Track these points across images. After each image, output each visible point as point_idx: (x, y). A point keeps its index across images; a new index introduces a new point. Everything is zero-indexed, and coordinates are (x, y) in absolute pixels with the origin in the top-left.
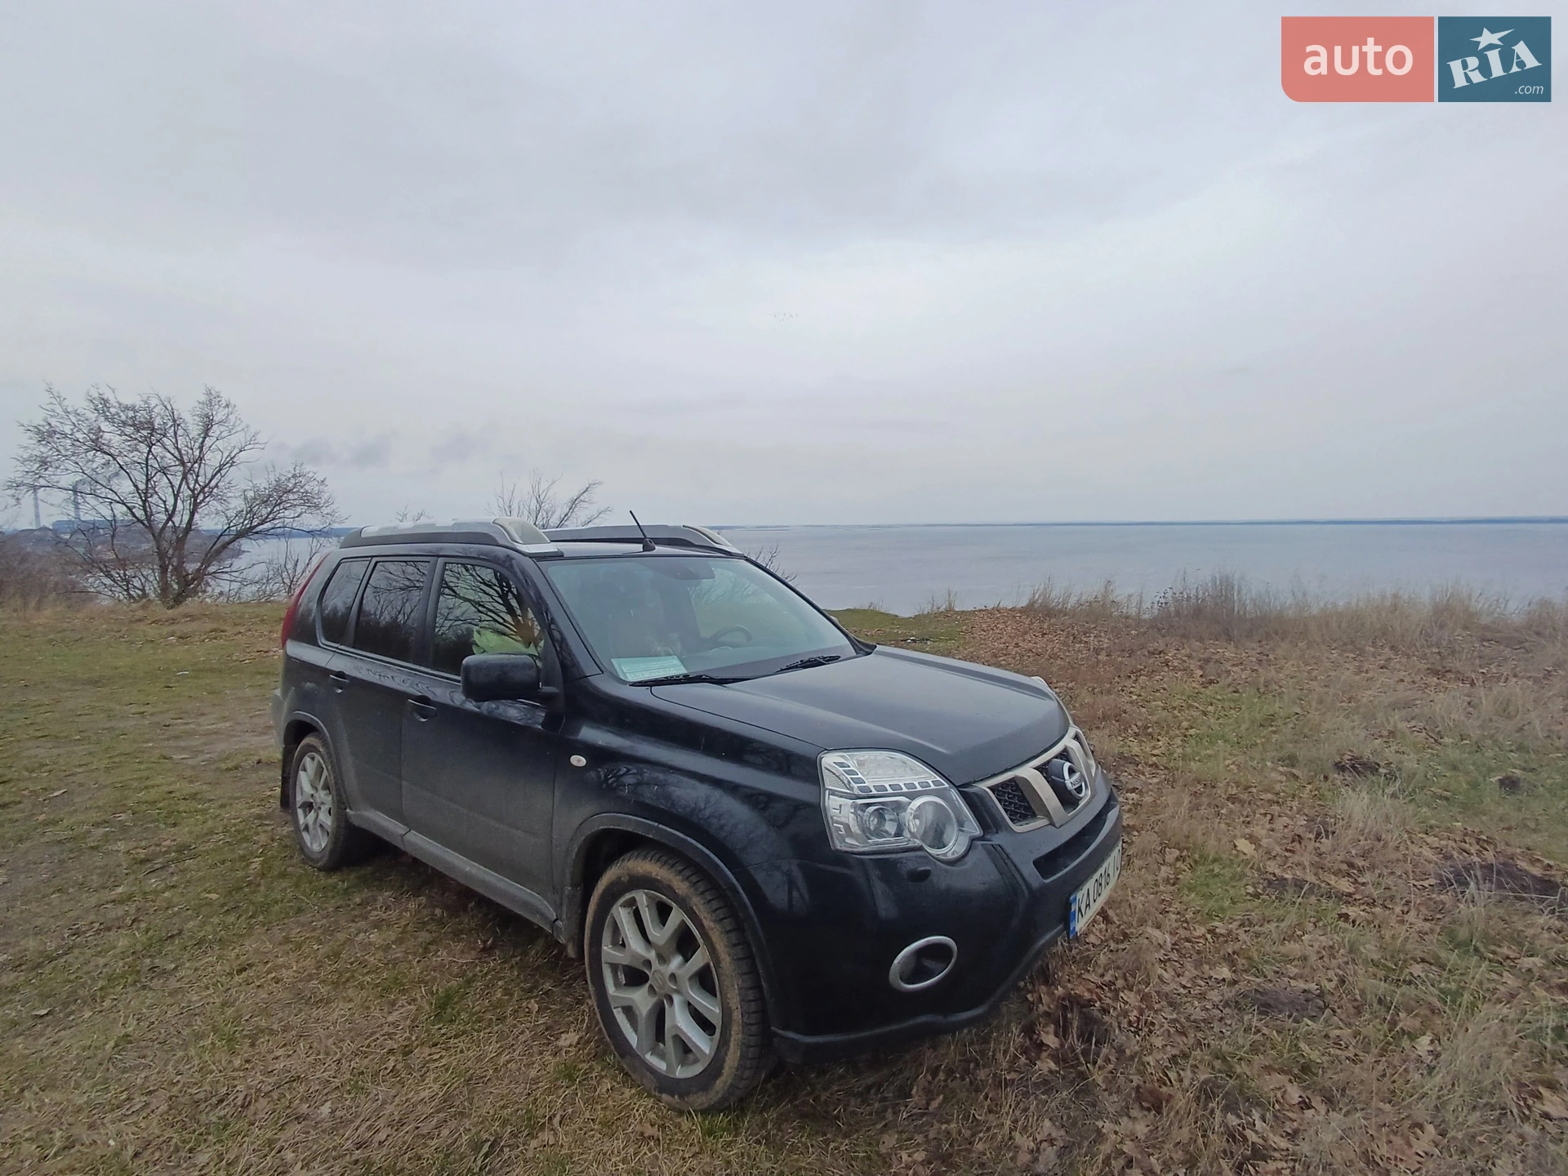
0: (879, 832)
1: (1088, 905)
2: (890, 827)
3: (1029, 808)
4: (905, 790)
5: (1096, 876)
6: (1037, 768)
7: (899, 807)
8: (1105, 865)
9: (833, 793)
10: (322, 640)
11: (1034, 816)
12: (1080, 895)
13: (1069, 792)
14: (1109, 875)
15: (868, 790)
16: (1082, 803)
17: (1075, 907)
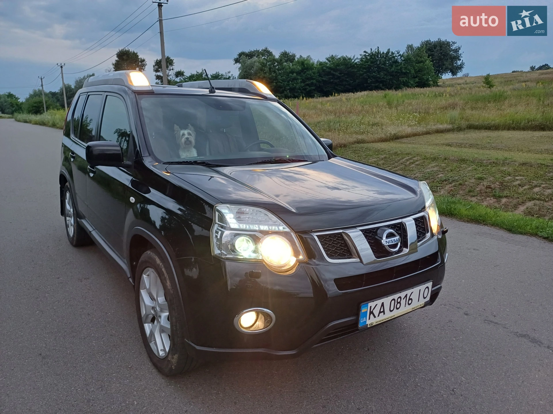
1: (382, 312)
5: (393, 297)
8: (405, 293)
10: (72, 135)
12: (373, 304)
14: (410, 299)
16: (396, 255)
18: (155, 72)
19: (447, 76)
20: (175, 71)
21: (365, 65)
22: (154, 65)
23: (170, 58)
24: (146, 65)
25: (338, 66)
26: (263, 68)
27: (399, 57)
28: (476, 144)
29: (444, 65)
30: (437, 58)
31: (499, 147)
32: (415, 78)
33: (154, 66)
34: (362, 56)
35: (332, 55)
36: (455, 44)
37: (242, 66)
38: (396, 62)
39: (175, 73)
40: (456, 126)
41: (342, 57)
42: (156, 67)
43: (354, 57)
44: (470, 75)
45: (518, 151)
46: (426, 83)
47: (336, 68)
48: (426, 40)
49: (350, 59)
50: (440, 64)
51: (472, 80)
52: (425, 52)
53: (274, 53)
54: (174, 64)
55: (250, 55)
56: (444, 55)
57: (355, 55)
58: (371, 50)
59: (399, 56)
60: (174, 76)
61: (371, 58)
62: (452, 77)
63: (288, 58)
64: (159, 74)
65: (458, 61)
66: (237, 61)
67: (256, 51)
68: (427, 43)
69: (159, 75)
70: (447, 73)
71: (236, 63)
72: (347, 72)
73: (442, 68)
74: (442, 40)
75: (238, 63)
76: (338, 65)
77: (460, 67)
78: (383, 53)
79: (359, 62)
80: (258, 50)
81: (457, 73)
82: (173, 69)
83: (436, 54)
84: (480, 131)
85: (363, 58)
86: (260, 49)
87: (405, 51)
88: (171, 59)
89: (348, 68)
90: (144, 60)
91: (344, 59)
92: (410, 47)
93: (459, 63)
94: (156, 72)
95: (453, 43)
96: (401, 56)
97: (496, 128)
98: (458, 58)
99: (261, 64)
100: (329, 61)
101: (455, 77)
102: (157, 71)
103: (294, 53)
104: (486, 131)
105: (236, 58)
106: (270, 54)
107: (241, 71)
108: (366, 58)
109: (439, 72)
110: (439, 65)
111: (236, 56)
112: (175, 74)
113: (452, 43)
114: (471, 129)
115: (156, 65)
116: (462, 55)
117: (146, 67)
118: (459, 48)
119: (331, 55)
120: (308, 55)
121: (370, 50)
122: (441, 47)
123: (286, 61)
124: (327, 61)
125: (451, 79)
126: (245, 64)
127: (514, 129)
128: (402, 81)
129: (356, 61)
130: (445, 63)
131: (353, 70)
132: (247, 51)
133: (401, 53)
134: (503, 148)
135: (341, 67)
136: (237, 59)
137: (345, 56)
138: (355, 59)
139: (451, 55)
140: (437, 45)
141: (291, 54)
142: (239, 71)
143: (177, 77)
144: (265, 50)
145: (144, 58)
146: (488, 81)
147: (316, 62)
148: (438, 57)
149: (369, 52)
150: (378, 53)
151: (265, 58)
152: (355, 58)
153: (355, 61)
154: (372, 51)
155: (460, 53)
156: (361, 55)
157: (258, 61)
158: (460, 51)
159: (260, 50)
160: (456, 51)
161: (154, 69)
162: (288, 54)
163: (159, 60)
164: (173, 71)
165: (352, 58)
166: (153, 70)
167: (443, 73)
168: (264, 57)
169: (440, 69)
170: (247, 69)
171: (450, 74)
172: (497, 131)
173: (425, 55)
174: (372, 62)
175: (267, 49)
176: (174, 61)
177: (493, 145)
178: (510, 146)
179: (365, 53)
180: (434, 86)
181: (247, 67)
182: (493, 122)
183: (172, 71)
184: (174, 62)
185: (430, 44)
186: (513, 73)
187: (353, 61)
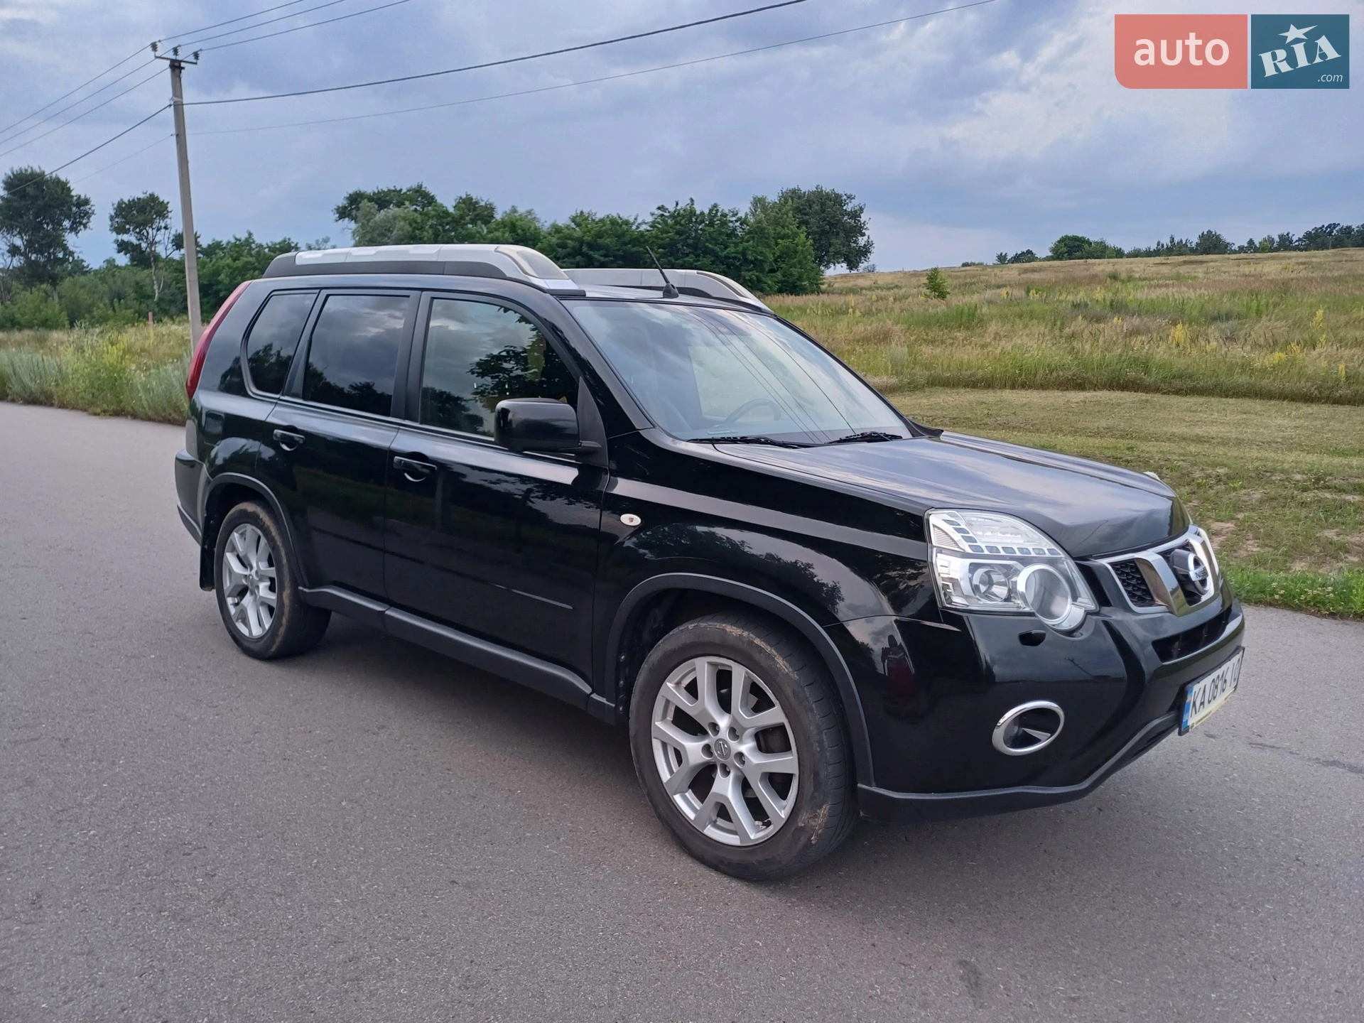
0: (987, 596)
1: (1202, 703)
2: (1001, 591)
3: (1148, 592)
4: (1018, 554)
5: (1214, 675)
6: (1160, 553)
7: (1010, 572)
8: (1224, 667)
9: (940, 550)
10: (252, 389)
11: (1151, 603)
12: (1197, 688)
13: (1193, 583)
14: (1225, 681)
15: (979, 548)
16: (1204, 598)
17: (1190, 699)
18: (114, 234)
19: (836, 271)
20: (173, 232)
21: (662, 239)
22: (113, 214)
23: (157, 198)
24: (93, 213)
25: (600, 238)
26: (417, 232)
27: (738, 224)
28: (964, 418)
29: (830, 245)
30: (815, 229)
31: (1014, 425)
32: (773, 271)
33: (112, 219)
34: (655, 216)
35: (582, 212)
36: (853, 200)
37: (363, 226)
38: (733, 233)
39: (172, 238)
40: (906, 380)
41: (608, 217)
42: (117, 220)
43: (636, 219)
44: (877, 269)
45: (1053, 431)
46: (798, 283)
47: (595, 241)
48: (791, 187)
49: (627, 223)
50: (822, 242)
51: (889, 280)
52: (790, 215)
53: (439, 200)
54: (170, 215)
55: (382, 200)
56: (830, 224)
57: (637, 215)
58: (677, 204)
59: (736, 221)
60: (170, 245)
61: (677, 223)
62: (848, 271)
63: (475, 213)
64: (125, 237)
65: (860, 238)
66: (343, 213)
67: (394, 191)
68: (795, 194)
69: (126, 240)
70: (838, 263)
71: (341, 218)
72: (621, 253)
73: (827, 252)
74: (824, 189)
75: (347, 219)
76: (599, 235)
77: (865, 252)
78: (702, 213)
79: (648, 231)
80: (398, 189)
81: (858, 263)
82: (166, 228)
83: (813, 220)
84: (955, 391)
85: (658, 223)
86: (405, 185)
87: (748, 211)
88: (161, 200)
89: (625, 244)
90: (86, 202)
91: (613, 222)
92: (759, 202)
93: (862, 241)
94: (118, 233)
95: (848, 198)
96: (743, 222)
97: (988, 383)
98: (859, 230)
99: (411, 225)
100: (578, 225)
101: (856, 272)
102: (119, 230)
103: (490, 201)
104: (968, 390)
105: (341, 205)
106: (429, 200)
107: (357, 238)
108: (665, 222)
109: (821, 262)
110: (821, 246)
111: (341, 202)
112: (173, 240)
113: (845, 197)
114: (936, 385)
115: (117, 215)
116: (867, 226)
117: (91, 219)
118: (861, 210)
119: (579, 212)
120: (528, 209)
121: (675, 205)
122: (823, 204)
123: (473, 222)
124: (573, 225)
125: (845, 276)
126: (369, 221)
127: (1024, 386)
128: (747, 278)
129: (643, 228)
130: (833, 241)
131: (635, 249)
132: (370, 189)
133: (741, 215)
134: (1022, 425)
135: (608, 241)
136: (345, 208)
137: (615, 215)
138: (639, 224)
139: (843, 224)
140: (815, 200)
141: (483, 204)
142: (354, 239)
143: (177, 249)
144: (417, 191)
145: (88, 197)
146: (935, 283)
147: (547, 225)
148: (817, 227)
149: (672, 209)
150: (692, 212)
151: (418, 208)
152: (639, 221)
153: (638, 227)
154: (679, 207)
155: (862, 220)
156: (652, 214)
157: (402, 217)
158: (862, 215)
159: (404, 191)
160: (855, 215)
161: (112, 226)
162: (476, 203)
163: (126, 201)
164: (167, 231)
165: (632, 220)
166: (108, 228)
167: (829, 262)
168: (415, 207)
169: (825, 256)
170: (375, 235)
171: (844, 265)
172: (991, 391)
173: (791, 220)
174: (678, 233)
175: (421, 187)
176: (169, 205)
177: (999, 419)
178: (1035, 422)
179: (660, 212)
180: (812, 292)
181: (373, 230)
182: (980, 373)
183: (163, 231)
184: (169, 209)
185: (799, 198)
186: (964, 269)
187: (634, 227)
